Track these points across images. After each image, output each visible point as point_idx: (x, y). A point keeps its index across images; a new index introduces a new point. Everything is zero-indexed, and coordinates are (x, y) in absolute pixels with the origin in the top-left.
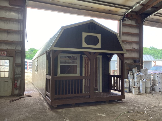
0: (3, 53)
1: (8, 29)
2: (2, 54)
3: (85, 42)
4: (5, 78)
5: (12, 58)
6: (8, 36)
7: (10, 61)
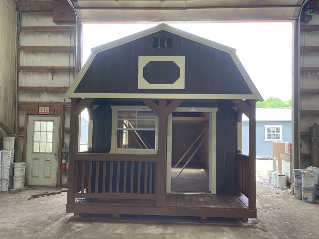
0: (43, 109)
1: (53, 67)
2: (42, 111)
3: (145, 76)
4: (46, 153)
5: (57, 119)
6: (53, 80)
7: (54, 124)
